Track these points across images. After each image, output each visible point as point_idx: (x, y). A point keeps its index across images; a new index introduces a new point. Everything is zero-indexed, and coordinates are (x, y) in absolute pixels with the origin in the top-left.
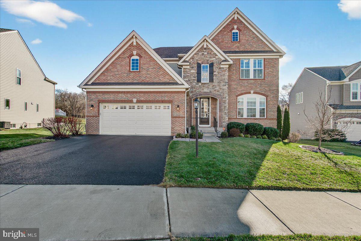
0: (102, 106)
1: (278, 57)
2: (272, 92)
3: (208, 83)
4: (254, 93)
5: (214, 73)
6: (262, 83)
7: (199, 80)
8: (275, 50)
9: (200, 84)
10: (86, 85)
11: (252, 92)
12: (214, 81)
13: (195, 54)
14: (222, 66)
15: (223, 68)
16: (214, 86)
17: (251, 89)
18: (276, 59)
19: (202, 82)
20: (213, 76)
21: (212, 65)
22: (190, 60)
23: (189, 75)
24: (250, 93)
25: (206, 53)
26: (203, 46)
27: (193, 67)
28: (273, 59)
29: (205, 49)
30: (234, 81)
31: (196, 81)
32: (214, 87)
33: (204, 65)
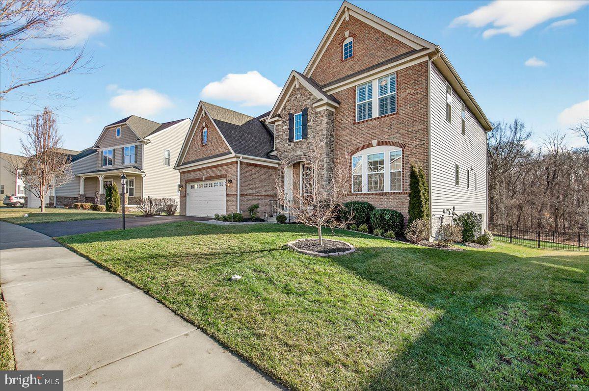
0: (189, 186)
1: (427, 58)
2: (415, 135)
3: (301, 141)
4: (379, 144)
5: (309, 124)
6: (393, 122)
7: (291, 139)
8: (418, 48)
9: (293, 144)
10: (178, 165)
11: (374, 142)
12: (309, 136)
13: (288, 101)
14: (318, 110)
15: (320, 112)
16: (308, 144)
17: (374, 138)
18: (420, 64)
19: (295, 141)
20: (307, 129)
21: (305, 112)
22: (282, 111)
23: (281, 133)
24: (371, 145)
25: (299, 96)
26: (295, 86)
27: (285, 122)
28: (415, 66)
29: (298, 89)
30: (345, 128)
31: (288, 141)
32: (308, 146)
33: (297, 114)
